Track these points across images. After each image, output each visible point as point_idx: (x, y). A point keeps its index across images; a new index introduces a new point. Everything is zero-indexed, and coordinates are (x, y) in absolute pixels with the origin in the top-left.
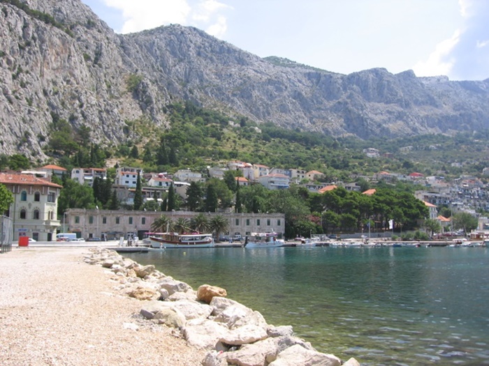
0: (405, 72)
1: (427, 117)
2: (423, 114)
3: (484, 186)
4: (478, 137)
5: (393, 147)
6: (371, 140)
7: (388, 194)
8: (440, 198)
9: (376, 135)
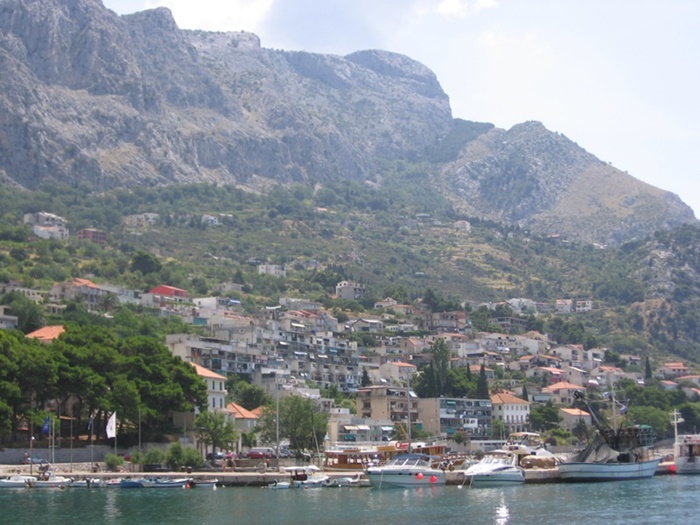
0: (148, 13)
1: (199, 138)
2: (189, 128)
3: (340, 328)
4: (326, 201)
5: (107, 213)
6: (46, 189)
7: (97, 340)
8: (232, 356)
9: (61, 177)
